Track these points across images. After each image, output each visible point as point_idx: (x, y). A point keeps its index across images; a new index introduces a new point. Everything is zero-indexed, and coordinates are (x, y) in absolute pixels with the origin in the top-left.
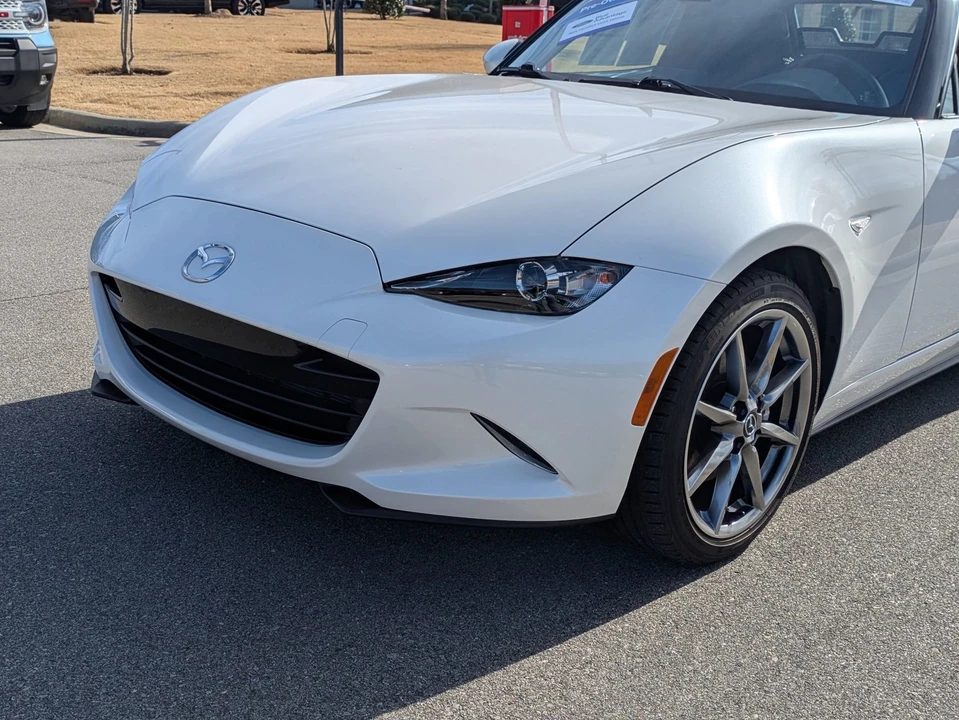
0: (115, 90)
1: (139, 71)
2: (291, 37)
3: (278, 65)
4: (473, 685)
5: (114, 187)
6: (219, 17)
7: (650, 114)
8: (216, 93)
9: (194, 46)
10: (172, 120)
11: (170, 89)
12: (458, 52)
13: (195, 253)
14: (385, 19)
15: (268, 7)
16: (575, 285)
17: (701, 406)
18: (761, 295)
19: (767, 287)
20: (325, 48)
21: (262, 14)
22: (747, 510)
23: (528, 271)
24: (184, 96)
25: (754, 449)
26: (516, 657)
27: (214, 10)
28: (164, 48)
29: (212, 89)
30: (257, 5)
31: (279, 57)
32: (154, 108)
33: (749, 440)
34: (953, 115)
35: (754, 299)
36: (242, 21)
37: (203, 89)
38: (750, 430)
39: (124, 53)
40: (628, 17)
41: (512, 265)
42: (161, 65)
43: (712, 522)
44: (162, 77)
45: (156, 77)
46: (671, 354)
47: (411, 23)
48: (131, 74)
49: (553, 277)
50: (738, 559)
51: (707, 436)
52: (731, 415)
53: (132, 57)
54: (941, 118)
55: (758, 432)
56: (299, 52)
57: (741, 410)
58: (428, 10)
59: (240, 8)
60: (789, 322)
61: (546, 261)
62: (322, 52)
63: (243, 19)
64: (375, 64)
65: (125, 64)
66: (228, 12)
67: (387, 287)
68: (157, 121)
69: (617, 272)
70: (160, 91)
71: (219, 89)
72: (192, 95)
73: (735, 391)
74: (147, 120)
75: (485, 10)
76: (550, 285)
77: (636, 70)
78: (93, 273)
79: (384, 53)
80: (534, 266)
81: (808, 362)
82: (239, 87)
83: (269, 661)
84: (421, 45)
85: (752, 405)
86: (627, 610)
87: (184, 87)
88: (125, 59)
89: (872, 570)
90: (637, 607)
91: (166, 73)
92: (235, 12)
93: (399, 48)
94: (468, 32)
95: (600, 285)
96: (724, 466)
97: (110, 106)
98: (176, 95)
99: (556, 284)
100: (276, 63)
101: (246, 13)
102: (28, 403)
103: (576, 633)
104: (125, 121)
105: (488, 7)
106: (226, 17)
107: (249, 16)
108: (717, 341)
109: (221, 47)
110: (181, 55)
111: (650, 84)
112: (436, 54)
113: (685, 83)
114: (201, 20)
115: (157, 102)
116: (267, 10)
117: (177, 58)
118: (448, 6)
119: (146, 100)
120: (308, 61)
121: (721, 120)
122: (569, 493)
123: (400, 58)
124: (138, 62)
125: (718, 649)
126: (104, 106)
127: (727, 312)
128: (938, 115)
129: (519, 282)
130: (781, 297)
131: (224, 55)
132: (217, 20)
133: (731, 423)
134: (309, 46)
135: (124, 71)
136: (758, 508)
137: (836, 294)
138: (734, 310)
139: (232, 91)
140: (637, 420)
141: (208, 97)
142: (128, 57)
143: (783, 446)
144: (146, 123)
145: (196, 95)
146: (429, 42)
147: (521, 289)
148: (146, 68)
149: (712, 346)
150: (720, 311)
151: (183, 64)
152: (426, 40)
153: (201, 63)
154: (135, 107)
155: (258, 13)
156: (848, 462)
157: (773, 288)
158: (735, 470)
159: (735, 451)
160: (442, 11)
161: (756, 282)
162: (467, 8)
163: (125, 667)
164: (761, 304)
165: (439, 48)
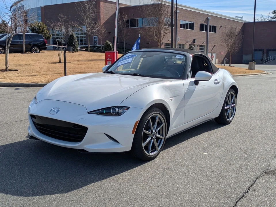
0: (5, 76)
1: (10, 70)
2: (49, 59)
3: (47, 67)
4: (107, 179)
5: (13, 100)
6: (27, 54)
7: (138, 80)
8: (32, 75)
9: (23, 63)
10: (22, 83)
11: (20, 75)
12: (94, 62)
13: (52, 109)
14: (73, 53)
15: (40, 50)
16: (121, 111)
17: (144, 131)
18: (153, 111)
19: (154, 110)
20: (59, 61)
21: (39, 52)
22: (155, 151)
23: (113, 109)
24: (24, 76)
25: (155, 139)
26: (114, 175)
27: (26, 52)
28: (15, 63)
29: (31, 74)
30: (38, 50)
31: (47, 65)
32: (17, 80)
33: (154, 137)
34: (191, 78)
35: (152, 112)
36: (34, 55)
37: (28, 74)
38: (154, 136)
39: (6, 66)
40: (130, 61)
41: (110, 108)
42: (16, 68)
43: (148, 152)
44: (16, 71)
45: (15, 71)
46: (138, 121)
47: (80, 54)
48: (8, 71)
49: (117, 110)
50: (154, 160)
51: (146, 136)
52: (150, 132)
53: (8, 67)
54: (188, 79)
55: (156, 136)
56: (51, 63)
57: (152, 132)
58: (84, 49)
59: (33, 51)
60: (159, 116)
61: (116, 107)
62: (58, 63)
63: (34, 54)
64: (72, 65)
65: (6, 69)
66: (30, 53)
67: (88, 113)
68: (18, 83)
69: (128, 108)
70: (17, 75)
71: (33, 74)
72: (26, 76)
73: (150, 129)
74: (16, 83)
75: (100, 49)
76: (117, 111)
77: (134, 70)
78: (29, 115)
79: (74, 63)
80: (114, 108)
81: (164, 123)
82: (38, 73)
83: (71, 178)
84: (84, 60)
85: (154, 131)
86: (134, 168)
87: (23, 74)
88: (6, 67)
89: (178, 160)
90: (135, 167)
91: (17, 70)
92: (32, 52)
93: (78, 61)
94: (96, 56)
95: (125, 110)
96: (150, 142)
97: (5, 80)
98: (22, 76)
99: (118, 111)
100: (46, 66)
101: (35, 53)
102: (11, 144)
103: (124, 172)
104: (10, 83)
105: (101, 48)
106: (29, 54)
107: (36, 53)
108: (146, 119)
109: (30, 63)
110: (21, 65)
111: (135, 75)
112: (88, 62)
113: (141, 74)
114: (23, 55)
115: (17, 78)
116: (41, 51)
117: (19, 66)
118: (90, 48)
119: (14, 78)
120: (54, 66)
121: (150, 81)
122: (122, 147)
123: (79, 64)
124: (9, 68)
125: (149, 172)
126: (3, 80)
127: (147, 114)
128: (187, 79)
129: (111, 111)
130: (157, 112)
131: (32, 65)
132: (27, 55)
133: (150, 134)
134: (54, 61)
135: (6, 70)
136: (157, 151)
137: (168, 111)
138: (149, 114)
139: (36, 74)
140: (133, 133)
141: (30, 76)
142: (7, 67)
143: (161, 139)
144: (16, 84)
145: (27, 76)
146: (86, 59)
147: (112, 112)
148: (11, 69)
149: (145, 120)
150: (146, 114)
151: (21, 68)
152: (85, 58)
153: (26, 67)
154: (12, 80)
155: (38, 52)
156: (177, 144)
157: (155, 110)
158: (152, 143)
159: (151, 139)
160: (88, 49)
161: (152, 109)
162: (95, 48)
163: (45, 181)
164: (154, 113)
165: (89, 61)
